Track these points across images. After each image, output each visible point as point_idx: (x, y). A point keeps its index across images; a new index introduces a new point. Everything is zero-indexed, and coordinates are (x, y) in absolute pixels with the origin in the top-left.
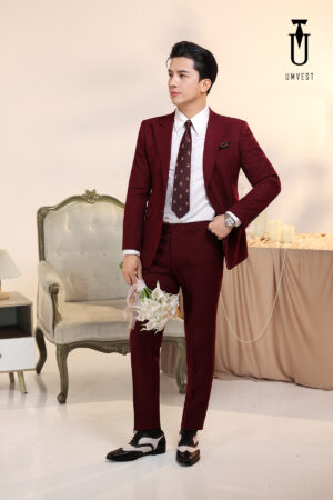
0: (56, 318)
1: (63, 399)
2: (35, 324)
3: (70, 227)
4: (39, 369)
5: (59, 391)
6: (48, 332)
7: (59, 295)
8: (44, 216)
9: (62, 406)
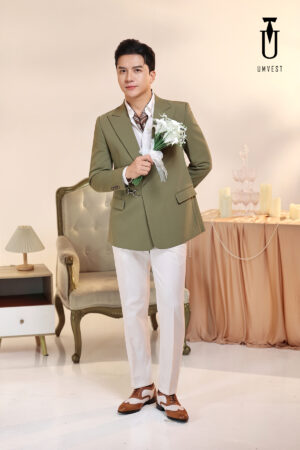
0: (71, 286)
1: (76, 359)
2: (55, 292)
3: (85, 205)
4: (58, 332)
5: (73, 352)
6: (65, 299)
7: (73, 266)
8: (63, 196)
9: (77, 365)
